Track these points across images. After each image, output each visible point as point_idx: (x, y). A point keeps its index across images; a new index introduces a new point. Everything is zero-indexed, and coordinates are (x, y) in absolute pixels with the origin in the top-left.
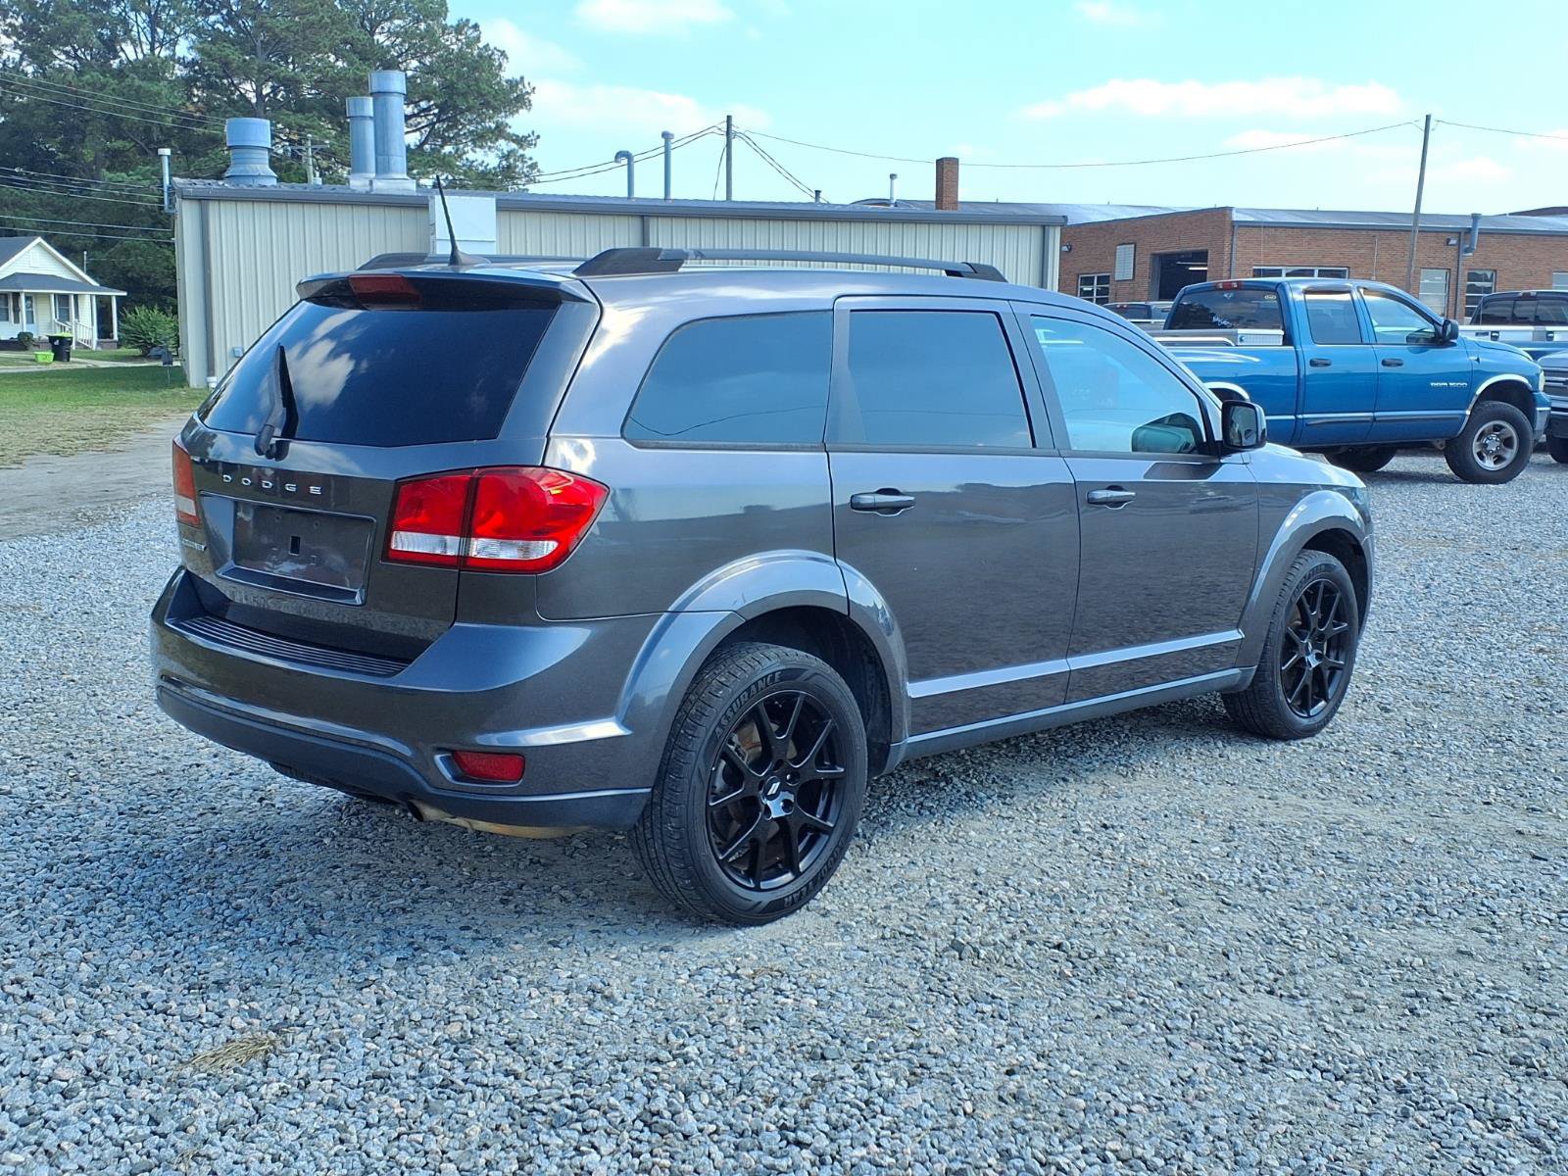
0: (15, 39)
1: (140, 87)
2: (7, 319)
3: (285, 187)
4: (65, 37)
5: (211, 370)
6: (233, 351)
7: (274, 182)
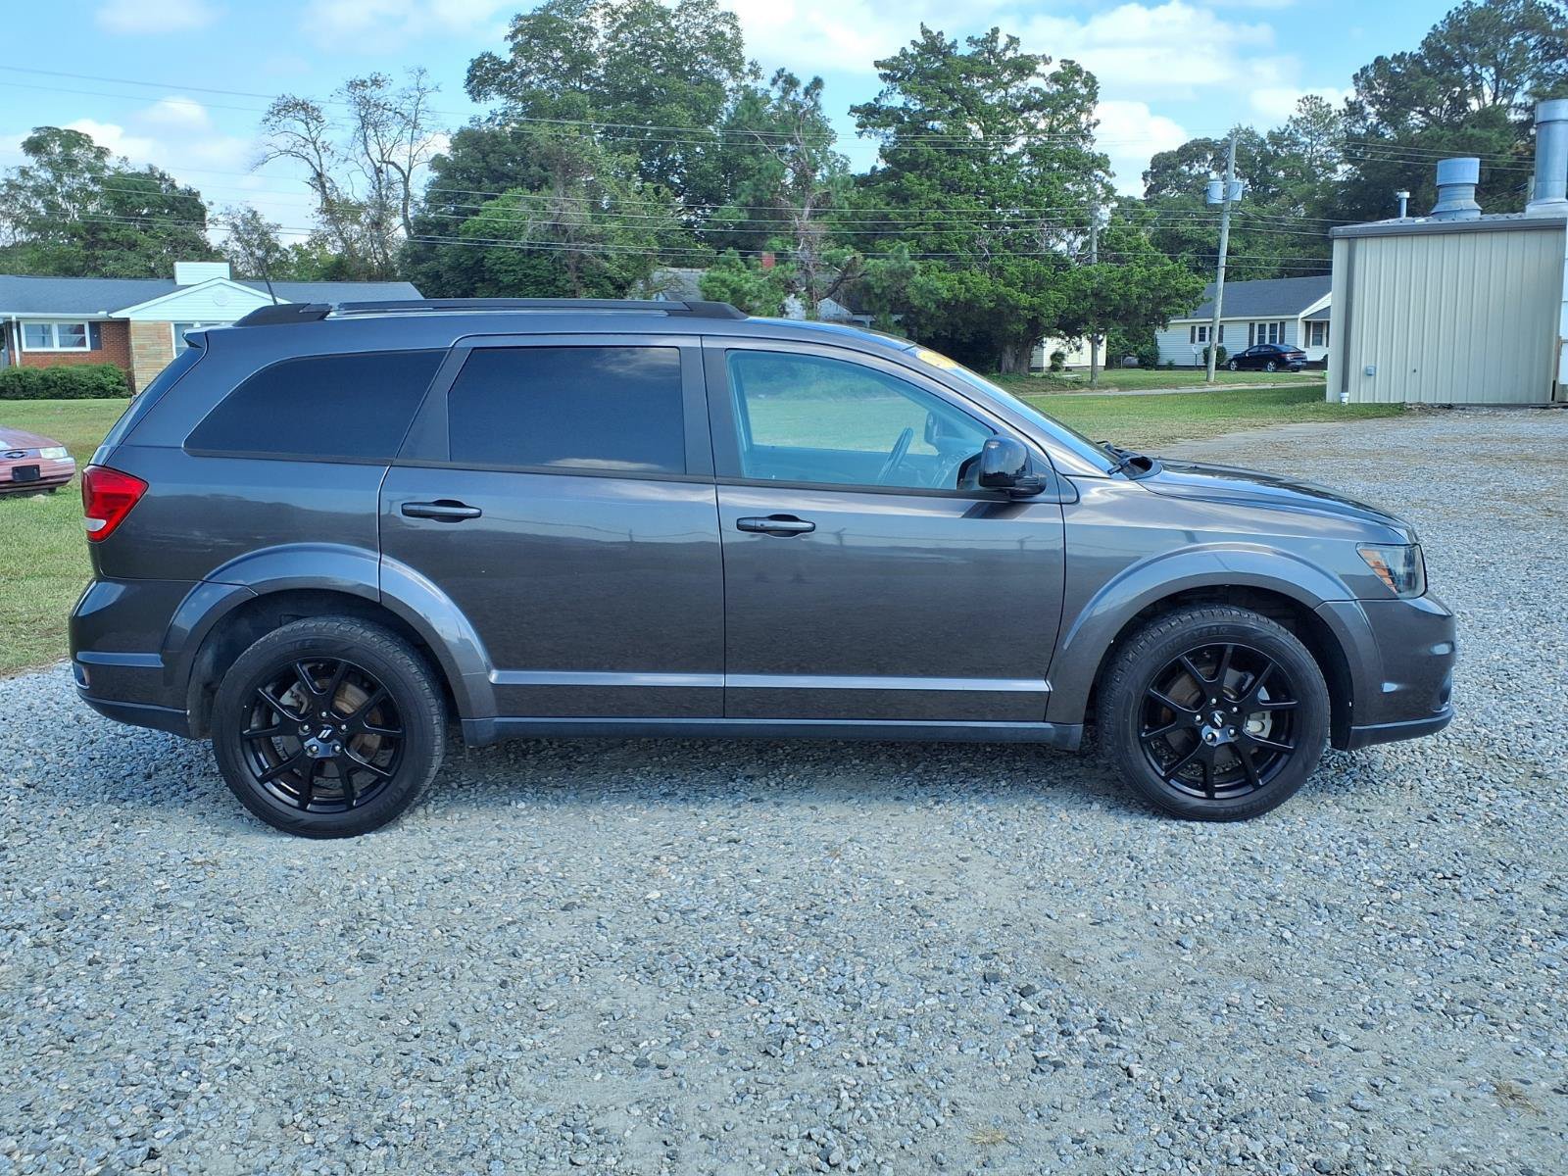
0: (1377, 107)
1: (1472, 135)
2: (1321, 344)
3: (1487, 218)
4: (1419, 99)
5: (1345, 387)
6: (1367, 370)
7: (1478, 214)
